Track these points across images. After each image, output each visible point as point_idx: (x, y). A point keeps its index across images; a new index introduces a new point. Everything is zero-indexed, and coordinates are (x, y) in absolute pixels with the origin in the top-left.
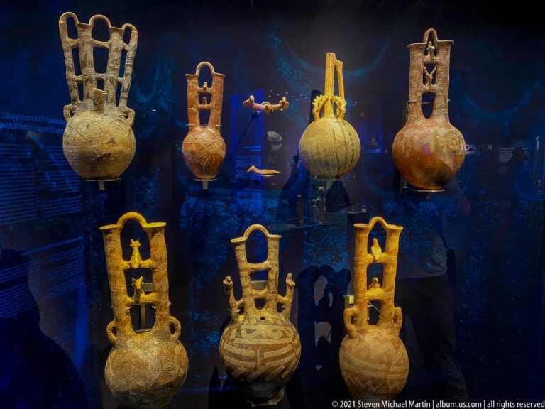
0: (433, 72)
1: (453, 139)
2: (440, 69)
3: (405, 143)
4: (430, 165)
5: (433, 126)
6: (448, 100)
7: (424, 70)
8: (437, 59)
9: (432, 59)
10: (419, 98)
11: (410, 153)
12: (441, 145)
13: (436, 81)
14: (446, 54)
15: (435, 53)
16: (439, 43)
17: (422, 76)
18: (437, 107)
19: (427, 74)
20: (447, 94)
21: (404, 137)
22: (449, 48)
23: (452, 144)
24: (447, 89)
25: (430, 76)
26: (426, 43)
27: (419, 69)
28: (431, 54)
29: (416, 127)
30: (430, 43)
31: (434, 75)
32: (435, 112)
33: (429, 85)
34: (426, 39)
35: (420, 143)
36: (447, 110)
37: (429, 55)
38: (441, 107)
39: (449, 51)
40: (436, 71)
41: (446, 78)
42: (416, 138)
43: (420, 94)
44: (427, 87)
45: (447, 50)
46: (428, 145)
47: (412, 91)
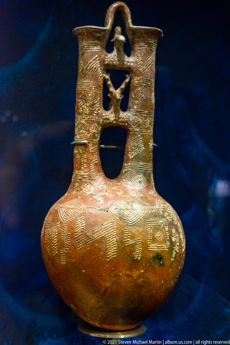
0: (123, 86)
1: (157, 228)
2: (136, 80)
3: (59, 233)
4: (108, 284)
5: (117, 198)
6: (151, 144)
7: (105, 81)
8: (130, 61)
9: (121, 60)
10: (94, 136)
11: (68, 255)
12: (131, 242)
13: (130, 104)
14: (148, 53)
15: (128, 48)
16: (134, 31)
17: (100, 92)
18: (131, 157)
19: (112, 89)
20: (151, 132)
21: (58, 220)
22: (153, 42)
23: (154, 240)
24: (150, 121)
25: (117, 93)
26: (108, 27)
27: (95, 77)
28: (118, 51)
29: (85, 199)
30: (119, 29)
31: (126, 92)
32: (127, 166)
33: (116, 112)
34: (110, 21)
35: (88, 237)
36: (150, 165)
37: (115, 52)
38: (137, 158)
39: (154, 48)
40: (128, 85)
41: (147, 100)
42: (80, 225)
43: (94, 129)
44: (110, 116)
45: (149, 45)
46: (102, 240)
47: (80, 120)
